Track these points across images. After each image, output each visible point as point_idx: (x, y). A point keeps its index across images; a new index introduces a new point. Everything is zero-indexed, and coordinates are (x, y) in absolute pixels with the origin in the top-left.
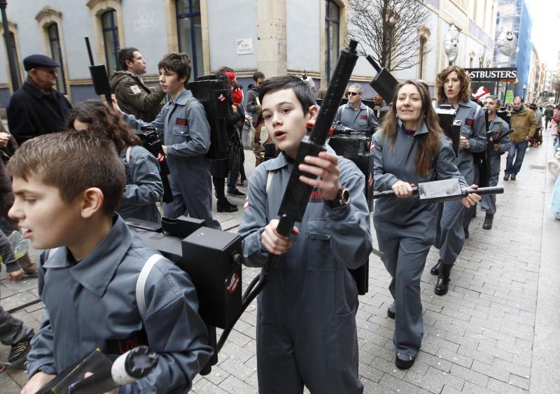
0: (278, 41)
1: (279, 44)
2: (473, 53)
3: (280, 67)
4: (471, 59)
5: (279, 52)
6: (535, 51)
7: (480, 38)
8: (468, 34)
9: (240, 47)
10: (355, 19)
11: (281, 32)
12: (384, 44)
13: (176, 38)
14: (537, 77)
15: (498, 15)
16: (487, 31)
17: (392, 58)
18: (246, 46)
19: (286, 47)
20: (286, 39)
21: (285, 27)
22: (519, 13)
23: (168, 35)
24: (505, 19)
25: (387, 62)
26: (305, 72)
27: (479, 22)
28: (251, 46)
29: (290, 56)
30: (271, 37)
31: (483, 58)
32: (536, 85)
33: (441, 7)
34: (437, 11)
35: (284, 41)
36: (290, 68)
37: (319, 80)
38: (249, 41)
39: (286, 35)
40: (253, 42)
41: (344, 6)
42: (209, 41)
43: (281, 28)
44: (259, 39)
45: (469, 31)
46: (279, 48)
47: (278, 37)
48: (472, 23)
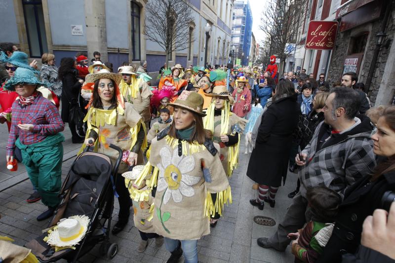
0: (100, 29)
1: (101, 31)
2: (220, 38)
3: (103, 46)
4: (219, 41)
5: (101, 36)
6: (253, 37)
7: (224, 29)
8: (217, 25)
9: (74, 30)
10: (150, 18)
11: (102, 23)
12: (168, 35)
13: (23, 18)
14: (255, 51)
15: (234, 14)
16: (227, 24)
17: (173, 44)
18: (78, 30)
19: (106, 32)
20: (105, 27)
21: (105, 19)
22: (245, 15)
23: (16, 16)
24: (237, 18)
25: (170, 46)
26: (118, 49)
27: (223, 19)
28: (81, 30)
29: (109, 38)
30: (96, 26)
31: (225, 41)
32: (254, 56)
33: (201, 9)
34: (198, 11)
35: (104, 29)
36: (109, 46)
37: (128, 54)
38: (80, 27)
39: (105, 25)
40: (83, 28)
41: (142, 7)
42: (50, 23)
43: (102, 20)
44: (87, 26)
45: (218, 24)
46: (101, 33)
47: (101, 26)
48: (219, 20)
